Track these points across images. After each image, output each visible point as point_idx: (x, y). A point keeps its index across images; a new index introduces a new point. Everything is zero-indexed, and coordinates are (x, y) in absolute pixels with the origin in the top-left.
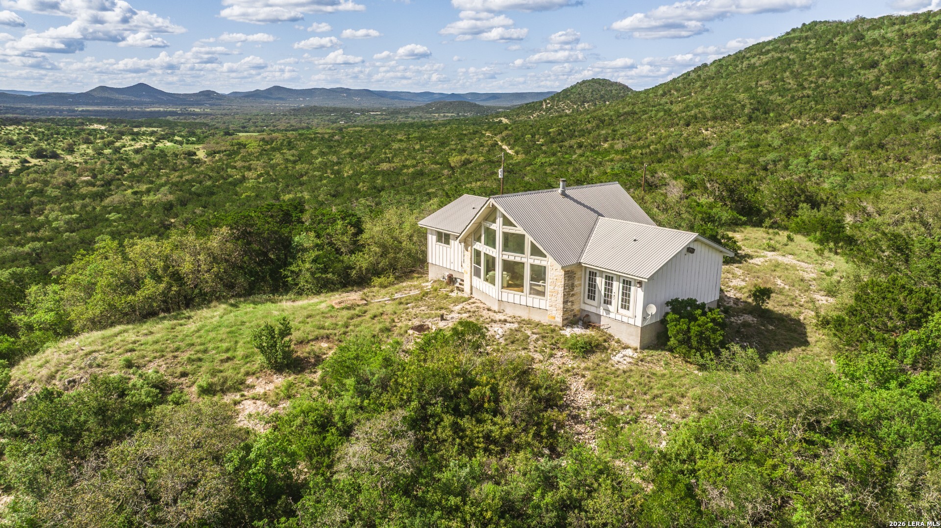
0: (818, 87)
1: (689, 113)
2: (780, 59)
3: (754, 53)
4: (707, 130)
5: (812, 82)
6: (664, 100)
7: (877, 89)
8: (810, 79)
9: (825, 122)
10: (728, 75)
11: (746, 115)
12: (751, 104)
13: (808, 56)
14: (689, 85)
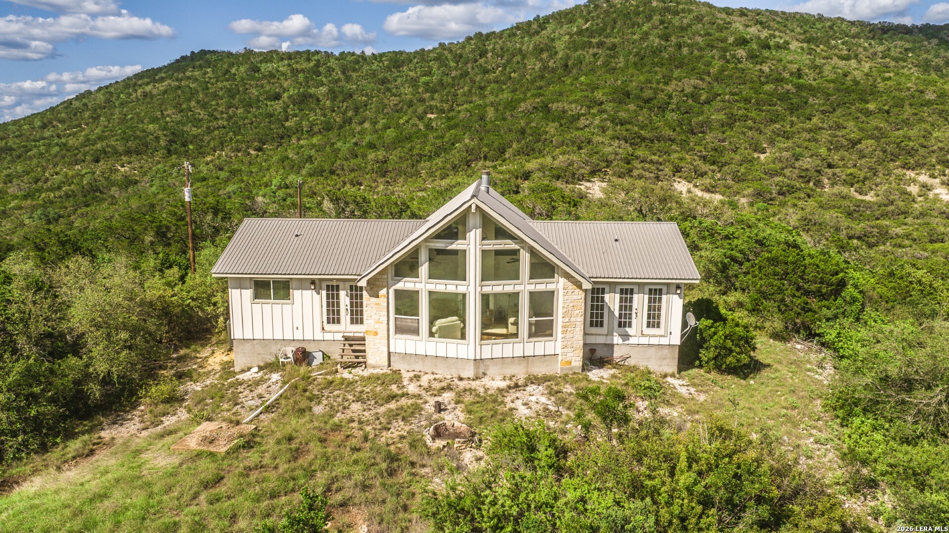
0: (230, 118)
1: (94, 148)
2: (179, 87)
3: (146, 80)
4: (123, 166)
5: (222, 113)
6: (47, 133)
7: (287, 120)
8: (220, 109)
9: (249, 154)
10: (122, 104)
11: (164, 148)
12: (165, 135)
13: (209, 86)
14: (75, 115)
